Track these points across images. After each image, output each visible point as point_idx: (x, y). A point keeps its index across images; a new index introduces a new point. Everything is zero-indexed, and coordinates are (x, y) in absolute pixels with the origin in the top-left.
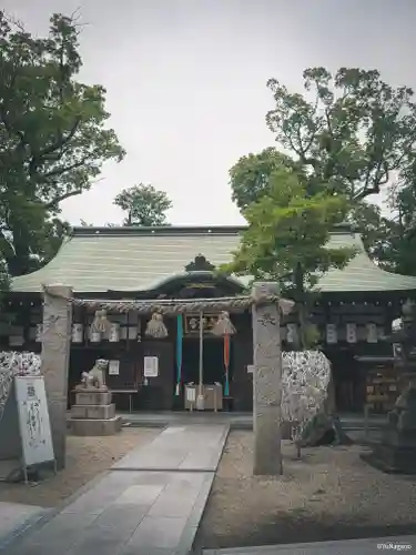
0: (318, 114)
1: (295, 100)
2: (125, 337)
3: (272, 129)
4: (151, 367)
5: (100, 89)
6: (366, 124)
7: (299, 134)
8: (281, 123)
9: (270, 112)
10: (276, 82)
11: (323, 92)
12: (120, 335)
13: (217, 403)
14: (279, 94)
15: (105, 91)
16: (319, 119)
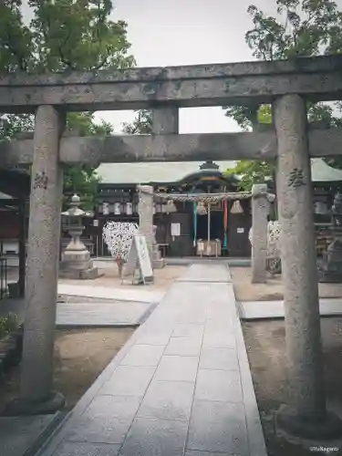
0: (287, 33)
1: (269, 24)
2: (159, 211)
3: (251, 47)
4: (176, 230)
5: (122, 24)
6: (325, 41)
7: (271, 50)
8: (257, 41)
9: (249, 32)
10: (254, 8)
11: (292, 16)
12: (156, 209)
13: (218, 252)
14: (258, 18)
15: (126, 25)
16: (287, 37)
